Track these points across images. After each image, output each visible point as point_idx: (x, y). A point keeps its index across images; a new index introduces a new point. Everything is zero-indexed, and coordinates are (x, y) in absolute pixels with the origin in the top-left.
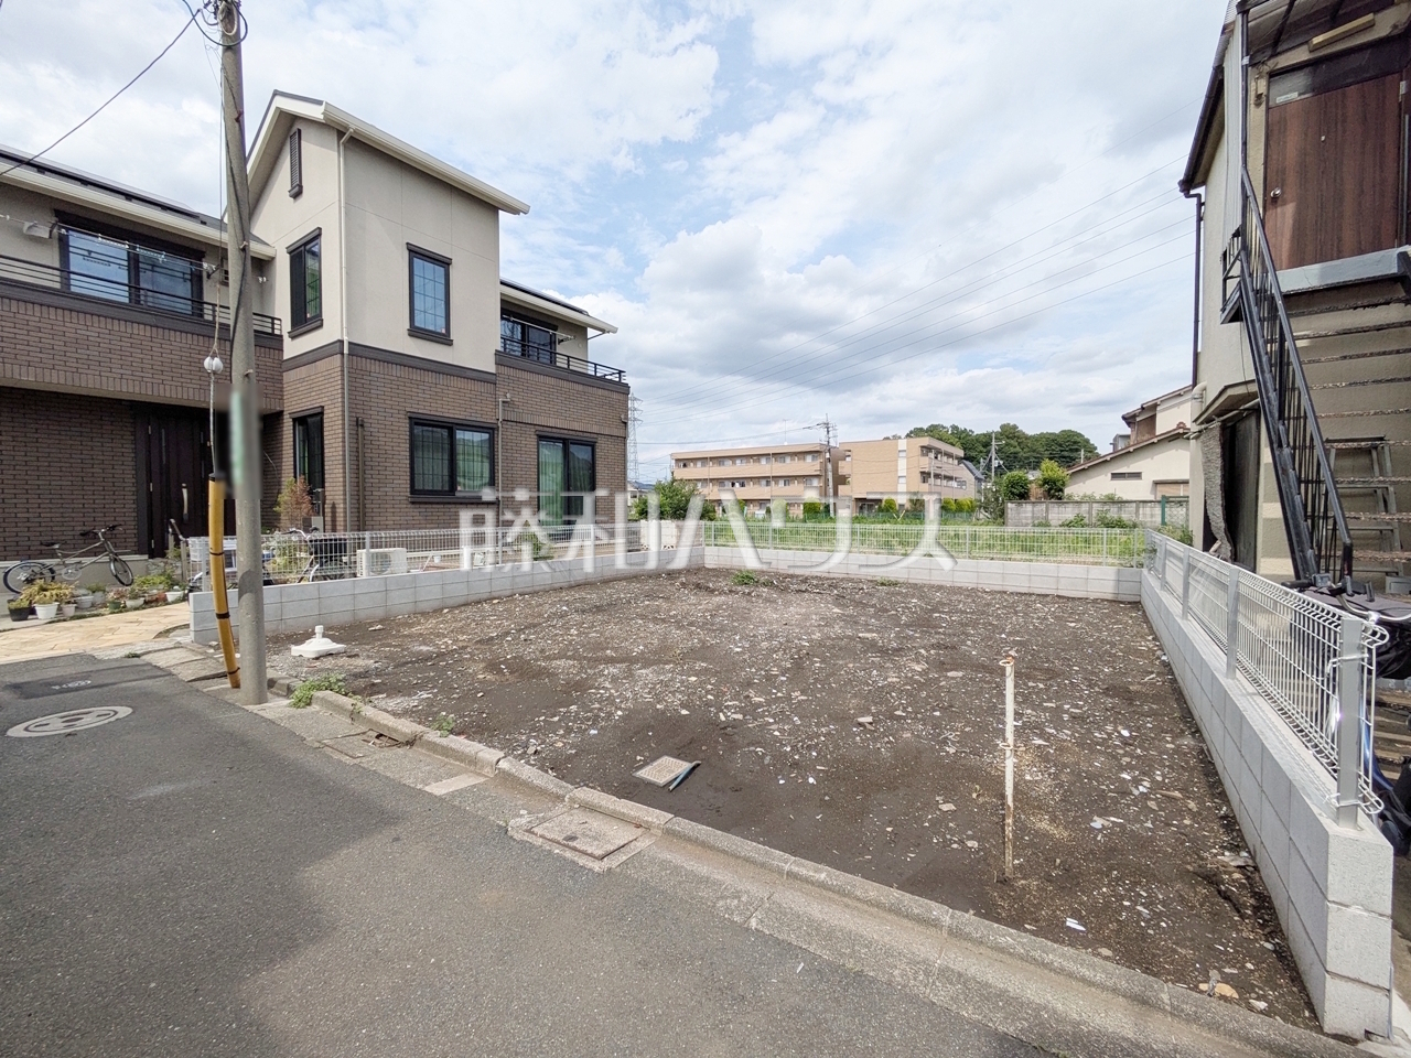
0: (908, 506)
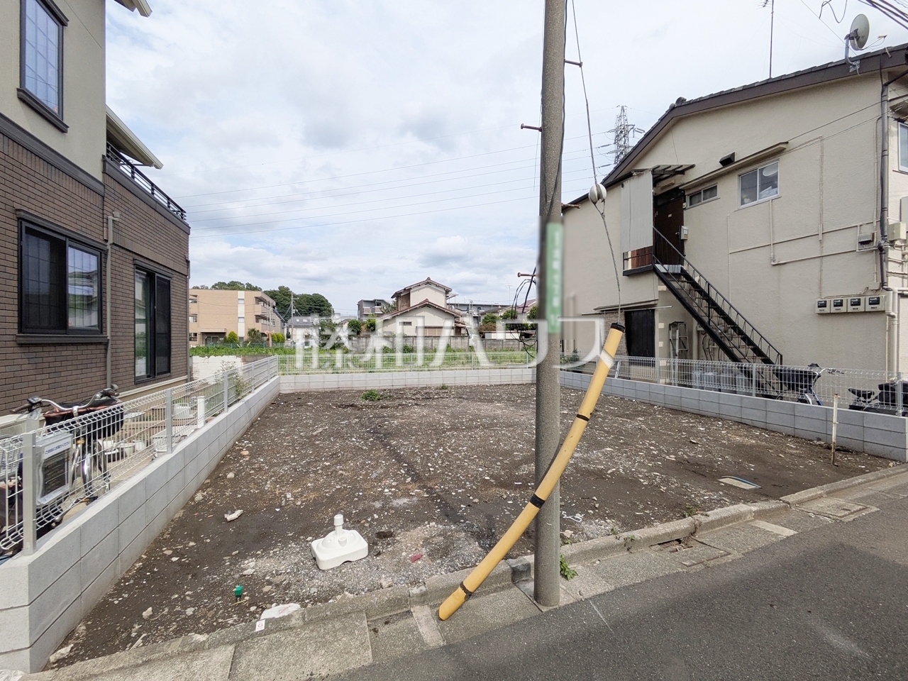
0: (246, 337)
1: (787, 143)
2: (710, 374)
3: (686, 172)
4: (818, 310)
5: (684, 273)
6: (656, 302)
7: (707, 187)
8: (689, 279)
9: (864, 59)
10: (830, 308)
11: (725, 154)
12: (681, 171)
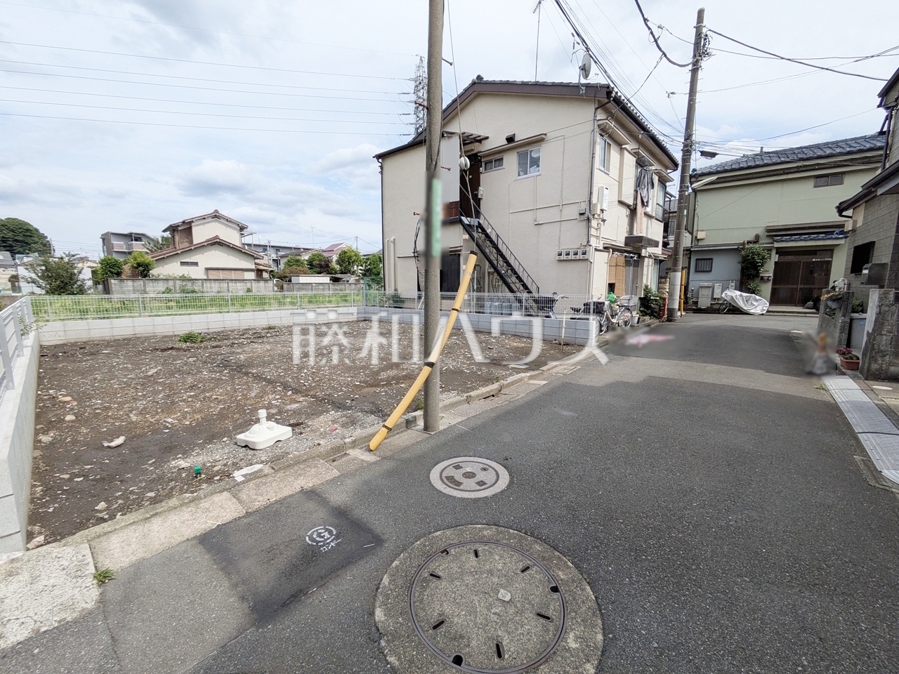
1: (546, 134)
2: (497, 304)
3: (483, 142)
4: (558, 258)
5: (480, 226)
6: (461, 248)
7: (495, 159)
8: (484, 231)
9: (588, 86)
10: (564, 257)
11: (509, 134)
12: (480, 140)
